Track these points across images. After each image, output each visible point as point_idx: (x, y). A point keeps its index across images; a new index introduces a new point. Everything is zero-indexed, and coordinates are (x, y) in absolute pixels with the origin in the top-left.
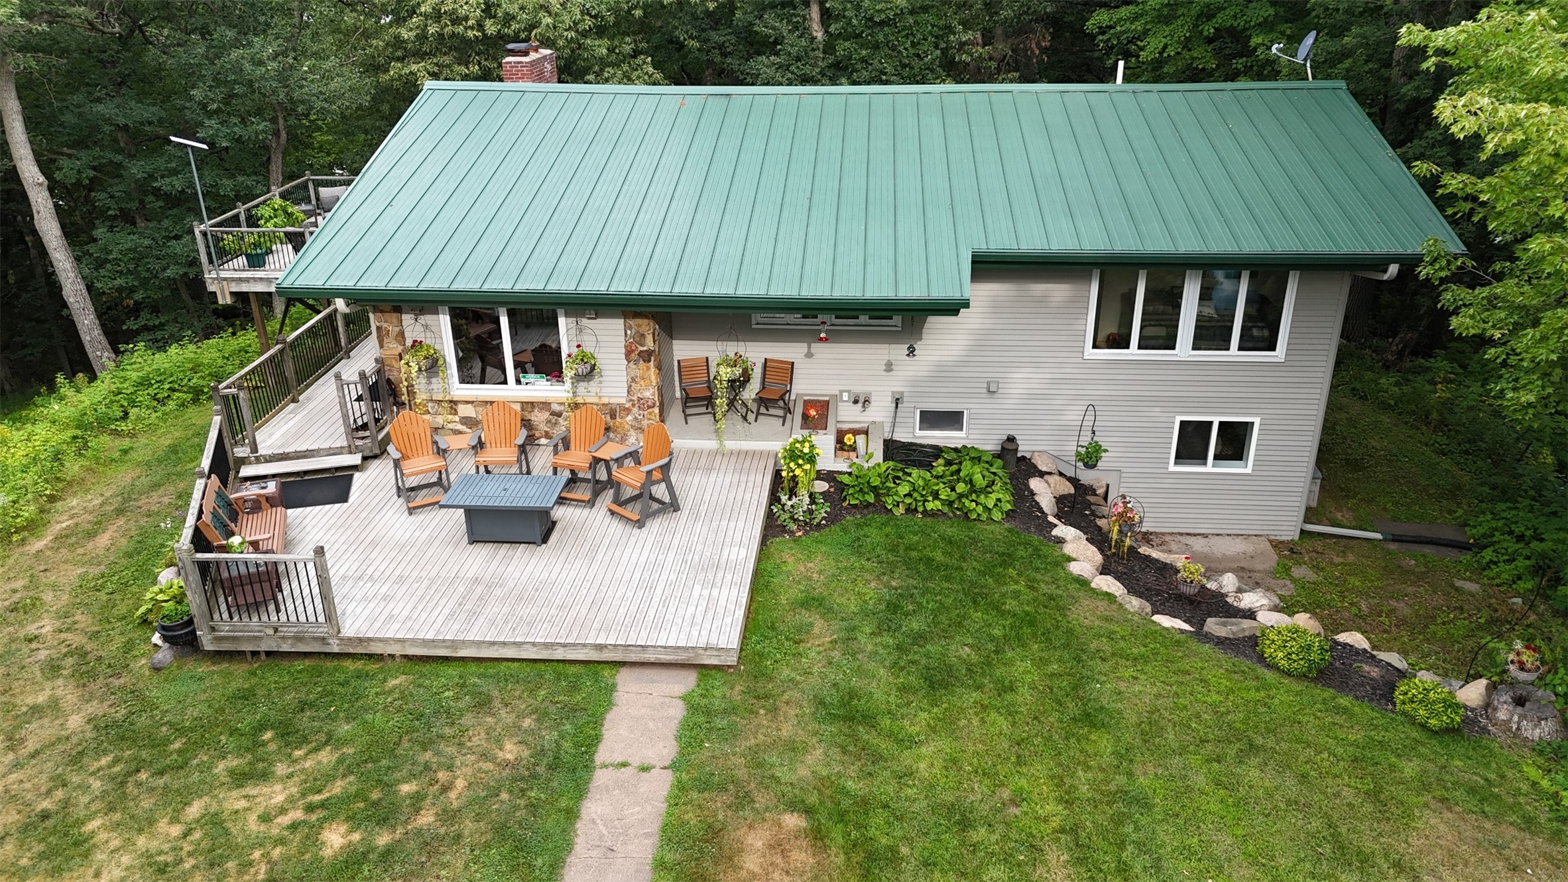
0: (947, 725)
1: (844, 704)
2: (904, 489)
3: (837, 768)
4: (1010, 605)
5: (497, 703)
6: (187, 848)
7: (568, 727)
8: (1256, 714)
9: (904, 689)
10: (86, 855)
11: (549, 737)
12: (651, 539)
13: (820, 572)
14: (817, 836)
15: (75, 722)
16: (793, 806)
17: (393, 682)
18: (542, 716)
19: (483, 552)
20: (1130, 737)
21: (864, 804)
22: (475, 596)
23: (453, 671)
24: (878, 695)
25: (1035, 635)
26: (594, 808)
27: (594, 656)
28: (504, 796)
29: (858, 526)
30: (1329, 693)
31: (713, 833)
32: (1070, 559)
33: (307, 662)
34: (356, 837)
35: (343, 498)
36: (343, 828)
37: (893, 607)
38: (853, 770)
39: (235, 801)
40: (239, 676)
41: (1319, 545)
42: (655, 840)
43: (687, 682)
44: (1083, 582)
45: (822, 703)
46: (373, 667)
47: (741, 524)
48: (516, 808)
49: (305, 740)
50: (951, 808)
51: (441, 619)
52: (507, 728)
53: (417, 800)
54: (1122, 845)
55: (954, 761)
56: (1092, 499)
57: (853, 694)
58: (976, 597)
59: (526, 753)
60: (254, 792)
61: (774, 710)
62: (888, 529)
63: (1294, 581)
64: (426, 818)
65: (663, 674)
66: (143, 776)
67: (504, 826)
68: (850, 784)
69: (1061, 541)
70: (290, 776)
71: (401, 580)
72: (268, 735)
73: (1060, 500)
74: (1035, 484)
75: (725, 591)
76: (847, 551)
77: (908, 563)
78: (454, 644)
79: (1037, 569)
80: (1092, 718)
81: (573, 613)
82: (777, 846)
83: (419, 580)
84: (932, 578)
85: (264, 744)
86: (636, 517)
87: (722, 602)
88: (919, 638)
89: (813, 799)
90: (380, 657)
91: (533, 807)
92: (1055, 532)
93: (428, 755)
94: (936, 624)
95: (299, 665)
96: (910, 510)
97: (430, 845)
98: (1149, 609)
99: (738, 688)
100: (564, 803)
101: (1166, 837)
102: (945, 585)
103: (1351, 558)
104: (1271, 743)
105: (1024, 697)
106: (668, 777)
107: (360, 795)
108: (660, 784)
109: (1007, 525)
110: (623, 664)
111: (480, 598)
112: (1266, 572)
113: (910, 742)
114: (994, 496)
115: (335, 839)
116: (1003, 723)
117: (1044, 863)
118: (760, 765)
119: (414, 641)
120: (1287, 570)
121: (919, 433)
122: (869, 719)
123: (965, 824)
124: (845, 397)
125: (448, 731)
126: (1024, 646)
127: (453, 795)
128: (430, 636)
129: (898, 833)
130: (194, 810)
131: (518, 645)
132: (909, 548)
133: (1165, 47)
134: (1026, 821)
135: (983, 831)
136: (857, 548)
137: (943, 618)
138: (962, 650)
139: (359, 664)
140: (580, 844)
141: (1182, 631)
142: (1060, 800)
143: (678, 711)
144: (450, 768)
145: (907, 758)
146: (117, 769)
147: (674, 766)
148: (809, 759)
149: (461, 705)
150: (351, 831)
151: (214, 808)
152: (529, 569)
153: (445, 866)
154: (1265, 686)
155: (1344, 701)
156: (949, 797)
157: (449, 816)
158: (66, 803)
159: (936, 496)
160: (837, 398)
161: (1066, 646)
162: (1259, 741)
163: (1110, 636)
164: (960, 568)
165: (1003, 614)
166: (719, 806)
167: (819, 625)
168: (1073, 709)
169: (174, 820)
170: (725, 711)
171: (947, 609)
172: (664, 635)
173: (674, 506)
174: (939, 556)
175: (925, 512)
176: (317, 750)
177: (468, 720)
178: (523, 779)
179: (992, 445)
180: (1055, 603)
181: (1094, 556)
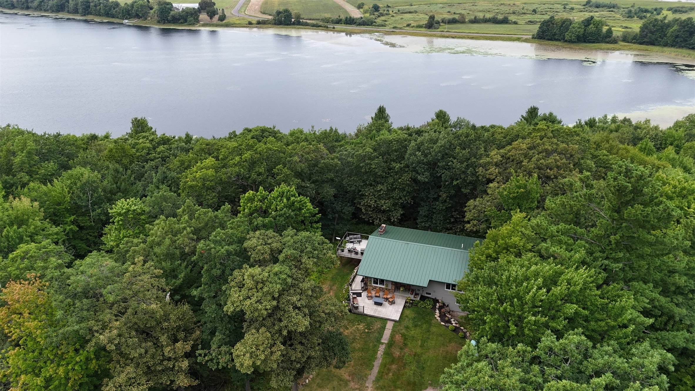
0: (415, 330)
1: (407, 327)
2: (420, 304)
4: (426, 319)
6: (356, 329)
7: (384, 325)
8: (444, 333)
9: (413, 326)
11: (382, 325)
12: (392, 307)
13: (408, 313)
14: (402, 336)
16: (401, 334)
17: (369, 318)
18: (382, 323)
19: (376, 306)
20: (431, 333)
21: (406, 335)
24: (410, 326)
25: (427, 323)
26: (385, 332)
27: (386, 319)
29: (414, 308)
30: (454, 332)
31: (394, 335)
32: (436, 315)
33: (361, 315)
35: (361, 297)
36: (367, 330)
37: (414, 318)
38: (406, 332)
40: (355, 315)
42: (390, 335)
43: (394, 322)
44: (435, 318)
45: (405, 326)
47: (401, 306)
49: (362, 322)
50: (413, 336)
51: (372, 313)
52: (379, 324)
54: (425, 341)
55: (415, 333)
58: (423, 318)
59: (380, 326)
60: (359, 326)
61: (401, 326)
62: (417, 308)
64: (373, 330)
65: (392, 321)
66: (351, 323)
67: (379, 332)
70: (362, 325)
71: (369, 308)
73: (439, 306)
74: (437, 304)
76: (412, 311)
77: (418, 313)
78: (374, 316)
79: (431, 316)
82: (399, 337)
83: (371, 308)
84: (419, 315)
85: (359, 322)
86: (391, 304)
87: (398, 315)
88: (416, 322)
90: (367, 316)
91: (381, 331)
93: (372, 325)
94: (418, 320)
96: (420, 306)
97: (373, 332)
98: (441, 321)
99: (398, 324)
100: (383, 331)
101: (429, 341)
102: (421, 316)
105: (423, 328)
106: (391, 330)
107: (368, 328)
109: (431, 310)
110: (388, 320)
111: (376, 311)
114: (430, 306)
116: (420, 330)
118: (399, 331)
119: (371, 315)
121: (426, 295)
124: (417, 289)
125: (374, 323)
127: (375, 329)
129: (408, 337)
130: (355, 327)
132: (418, 311)
134: (419, 338)
135: (415, 338)
138: (420, 323)
139: (365, 316)
140: (384, 334)
141: (443, 324)
142: (422, 337)
143: (393, 325)
151: (357, 327)
152: (380, 308)
154: (448, 331)
159: (424, 305)
161: (430, 324)
162: (443, 335)
163: (435, 324)
164: (423, 314)
166: (395, 333)
167: (407, 319)
168: (427, 330)
170: (396, 326)
171: (420, 319)
172: (392, 318)
173: (394, 303)
174: (421, 313)
175: (422, 307)
176: (364, 323)
177: (376, 322)
178: (380, 329)
179: (434, 298)
180: (431, 320)
181: (439, 315)
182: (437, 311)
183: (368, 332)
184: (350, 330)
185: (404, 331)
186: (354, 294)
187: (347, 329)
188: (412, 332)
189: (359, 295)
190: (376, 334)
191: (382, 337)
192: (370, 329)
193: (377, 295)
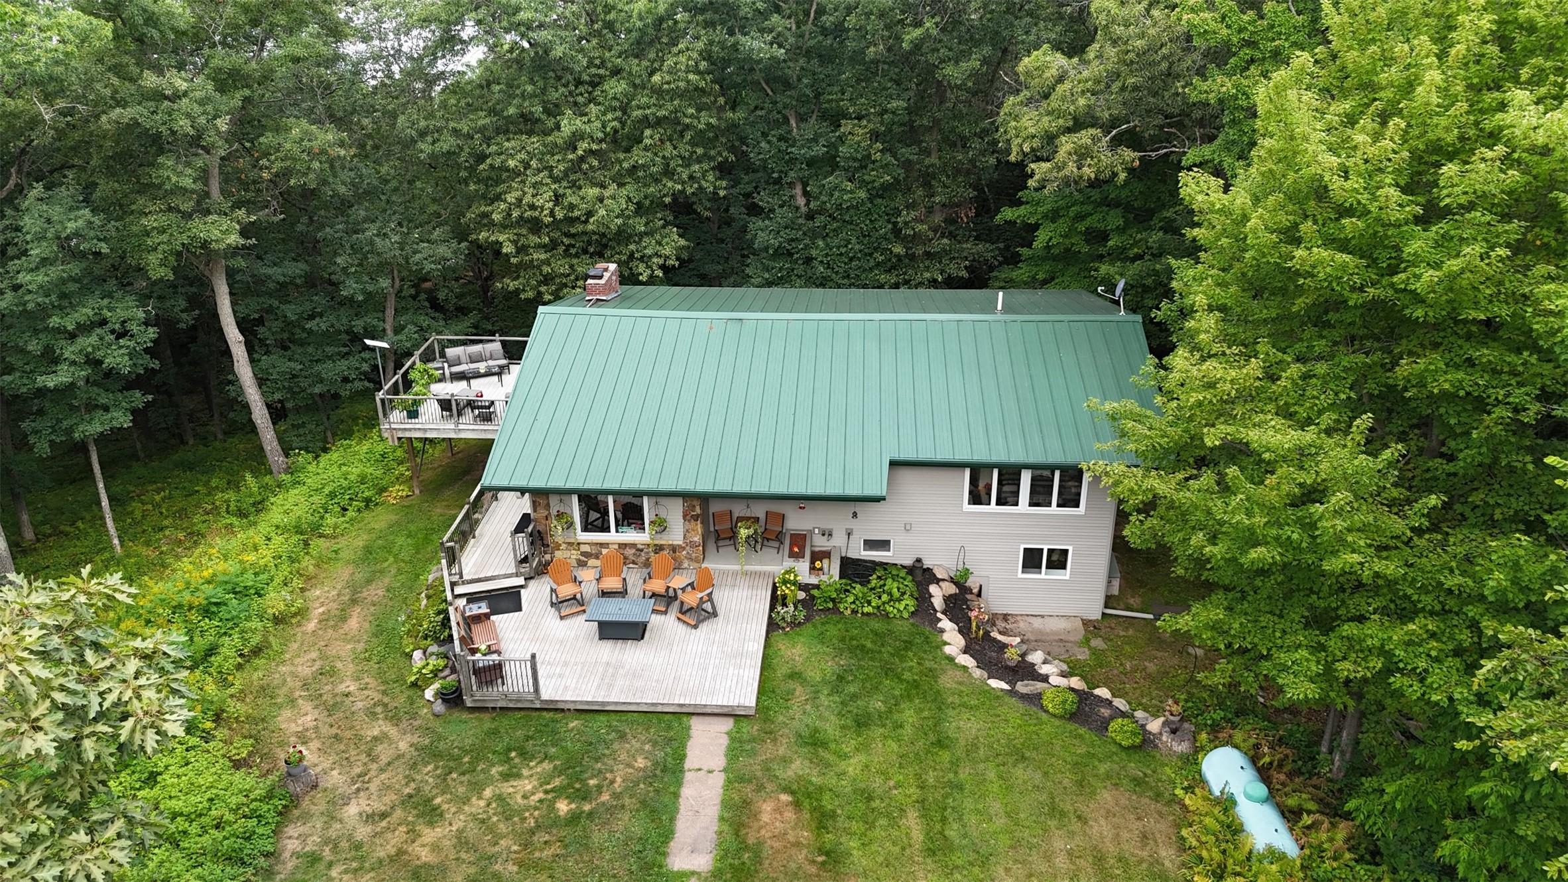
0: (863, 748)
1: (811, 736)
2: (851, 599)
3: (808, 771)
4: (907, 675)
5: (629, 736)
6: (491, 812)
7: (669, 750)
8: (1030, 739)
9: (843, 727)
10: (441, 815)
11: (660, 755)
12: (702, 637)
13: (800, 656)
14: (797, 805)
15: (403, 746)
16: (787, 790)
17: (571, 725)
18: (655, 743)
19: (608, 645)
20: (960, 753)
21: (821, 789)
22: (609, 674)
23: (603, 718)
24: (830, 731)
25: (918, 694)
26: (687, 792)
27: (678, 710)
28: (642, 786)
29: (823, 624)
30: (1075, 726)
31: (746, 803)
32: (946, 643)
33: (523, 713)
34: (573, 806)
35: (518, 608)
36: (566, 802)
37: (841, 678)
38: (815, 771)
39: (507, 788)
40: (487, 722)
41: (1113, 623)
42: (719, 807)
43: (728, 724)
44: (951, 659)
45: (800, 736)
46: (559, 716)
47: (754, 626)
48: (649, 792)
49: (533, 757)
50: (863, 791)
51: (593, 689)
52: (637, 751)
53: (599, 787)
54: (945, 809)
55: (867, 766)
56: (969, 597)
57: (816, 731)
58: (888, 671)
59: (649, 764)
60: (515, 784)
61: (775, 740)
62: (840, 626)
63: (1090, 648)
64: (605, 797)
65: (716, 719)
66: (454, 775)
67: (644, 801)
68: (814, 779)
69: (942, 631)
70: (531, 776)
71: (566, 664)
72: (513, 754)
73: (947, 599)
74: (933, 589)
75: (747, 670)
76: (815, 641)
77: (851, 650)
78: (603, 703)
79: (925, 652)
80: (941, 743)
81: (664, 685)
82: (778, 810)
83: (576, 664)
84: (863, 659)
85: (512, 759)
86: (693, 623)
87: (746, 678)
88: (854, 697)
89: (795, 787)
90: (563, 710)
91: (657, 791)
92: (939, 625)
93: (599, 765)
94: (864, 688)
95: (519, 715)
96: (854, 612)
97: (611, 810)
98: (986, 676)
99: (756, 728)
100: (672, 789)
101: (969, 804)
102: (871, 663)
103: (1131, 632)
104: (1034, 755)
105: (908, 730)
106: (722, 776)
107: (570, 785)
108: (719, 780)
109: (911, 621)
110: (693, 714)
111: (613, 676)
112: (1075, 643)
113: (845, 757)
114: (903, 603)
115: (563, 807)
116: (894, 746)
117: (906, 817)
118: (768, 770)
119: (581, 702)
120: (1088, 640)
121: (863, 553)
122: (824, 745)
123: (870, 799)
124: (817, 531)
125: (606, 752)
126: (911, 701)
127: (616, 785)
128: (589, 699)
129: (837, 803)
130: (488, 793)
131: (638, 704)
132: (852, 639)
133: (1050, 239)
134: (899, 797)
135: (878, 802)
136: (821, 638)
137: (868, 685)
138: (877, 704)
139: (551, 714)
140: (682, 808)
141: (1002, 690)
142: (918, 787)
143: (724, 741)
144: (612, 771)
145: (843, 765)
146: (438, 772)
147: (725, 770)
148: (793, 766)
149: (610, 737)
150: (570, 803)
151: (497, 792)
152: (636, 656)
153: (620, 820)
154: (1040, 723)
155: (1082, 731)
156: (863, 785)
157: (616, 796)
158: (418, 790)
159: (869, 603)
160: (811, 532)
161: (935, 700)
162: (1028, 754)
163: (960, 694)
164: (880, 652)
165: (901, 680)
166: (748, 789)
167: (799, 690)
168: (932, 737)
169: (480, 798)
170: (749, 741)
171: (871, 679)
172: (715, 698)
173: (715, 614)
174: (869, 645)
175: (863, 613)
176: (541, 762)
177: (616, 746)
178: (650, 777)
179: (908, 562)
180: (932, 674)
181: (960, 641)
182: (946, 624)
183: (574, 819)
184: (457, 821)
185: (799, 767)
186: (472, 598)
187: (432, 814)
188: (853, 767)
189: (508, 601)
190: (630, 824)
191: (667, 834)
192: (584, 795)
193: (612, 583)
